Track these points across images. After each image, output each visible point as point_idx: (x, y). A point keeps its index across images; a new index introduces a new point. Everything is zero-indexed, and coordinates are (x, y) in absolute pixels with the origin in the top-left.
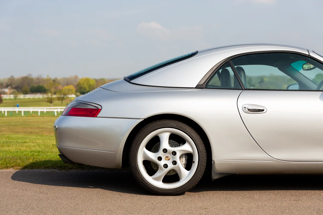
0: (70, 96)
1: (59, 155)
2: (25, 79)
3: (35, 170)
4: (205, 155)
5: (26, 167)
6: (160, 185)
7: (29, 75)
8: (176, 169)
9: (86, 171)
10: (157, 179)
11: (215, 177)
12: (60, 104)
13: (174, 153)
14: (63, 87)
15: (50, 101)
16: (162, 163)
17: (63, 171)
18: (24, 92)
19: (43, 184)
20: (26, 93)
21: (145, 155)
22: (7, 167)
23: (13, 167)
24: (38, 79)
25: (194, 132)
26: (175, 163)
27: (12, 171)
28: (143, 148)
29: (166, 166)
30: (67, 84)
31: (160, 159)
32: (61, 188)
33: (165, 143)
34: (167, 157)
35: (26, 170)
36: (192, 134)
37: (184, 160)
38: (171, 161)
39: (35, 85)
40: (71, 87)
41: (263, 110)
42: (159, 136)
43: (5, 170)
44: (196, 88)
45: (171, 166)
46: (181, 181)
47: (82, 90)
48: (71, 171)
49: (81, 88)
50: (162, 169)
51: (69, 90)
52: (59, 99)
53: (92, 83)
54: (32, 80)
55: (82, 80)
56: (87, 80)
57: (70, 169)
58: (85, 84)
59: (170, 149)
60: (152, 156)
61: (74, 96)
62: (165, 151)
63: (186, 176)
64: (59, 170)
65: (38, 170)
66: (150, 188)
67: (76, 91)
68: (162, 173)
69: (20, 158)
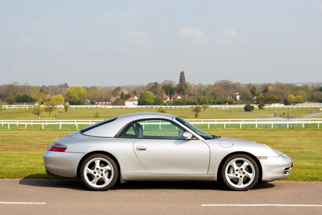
0: (58, 107)
1: (46, 171)
2: (10, 87)
3: (32, 179)
4: (117, 171)
5: (26, 178)
6: (95, 186)
7: (15, 83)
8: (102, 178)
9: (61, 180)
10: (93, 183)
11: (122, 182)
12: (48, 115)
13: (102, 170)
14: (51, 96)
15: (37, 113)
16: (96, 175)
17: (48, 180)
18: (9, 102)
19: (37, 186)
20: (11, 103)
21: (87, 171)
22: (16, 178)
23: (19, 177)
24: (24, 87)
25: (112, 160)
26: (102, 175)
27: (19, 180)
28: (87, 168)
29: (98, 176)
30: (56, 93)
31: (95, 173)
32: (46, 188)
33: (97, 165)
34: (98, 172)
35: (27, 179)
36: (111, 161)
37: (107, 174)
38: (100, 174)
39: (21, 94)
40: (60, 96)
41: (146, 149)
42: (95, 161)
43: (14, 179)
44: (114, 137)
45: (100, 176)
46: (105, 184)
47: (72, 100)
48: (52, 180)
49: (71, 97)
50: (96, 178)
51: (58, 100)
52: (46, 110)
53: (82, 92)
54: (18, 88)
55: (71, 88)
56: (78, 89)
57: (52, 179)
58: (75, 93)
59: (100, 168)
60: (91, 171)
61: (62, 106)
62: (97, 169)
63: (108, 181)
64: (45, 179)
65: (33, 179)
66: (90, 188)
67: (65, 101)
68: (96, 180)
69: (22, 173)
